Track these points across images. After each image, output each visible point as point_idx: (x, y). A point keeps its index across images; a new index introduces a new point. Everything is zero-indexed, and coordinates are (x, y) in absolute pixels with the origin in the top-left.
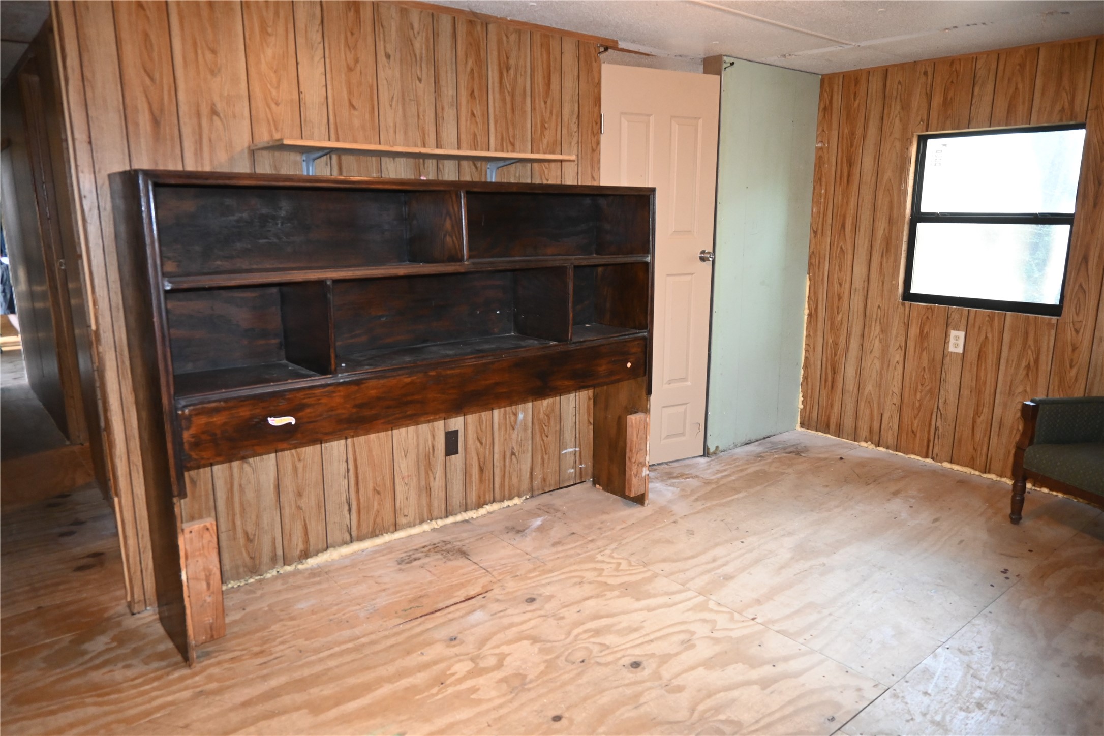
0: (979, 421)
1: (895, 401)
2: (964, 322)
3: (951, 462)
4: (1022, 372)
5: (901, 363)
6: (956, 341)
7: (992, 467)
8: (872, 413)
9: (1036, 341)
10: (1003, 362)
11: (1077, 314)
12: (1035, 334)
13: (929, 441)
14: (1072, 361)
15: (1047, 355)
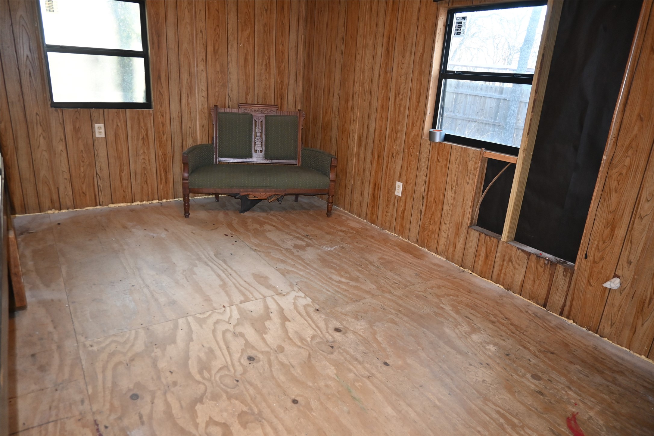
0: (123, 175)
1: (66, 177)
2: (102, 118)
3: (112, 203)
4: (141, 142)
5: (65, 151)
6: (100, 130)
7: (136, 198)
8: (50, 190)
9: (145, 123)
10: (129, 138)
11: (161, 107)
12: (143, 119)
13: (95, 196)
14: (163, 132)
15: (151, 130)
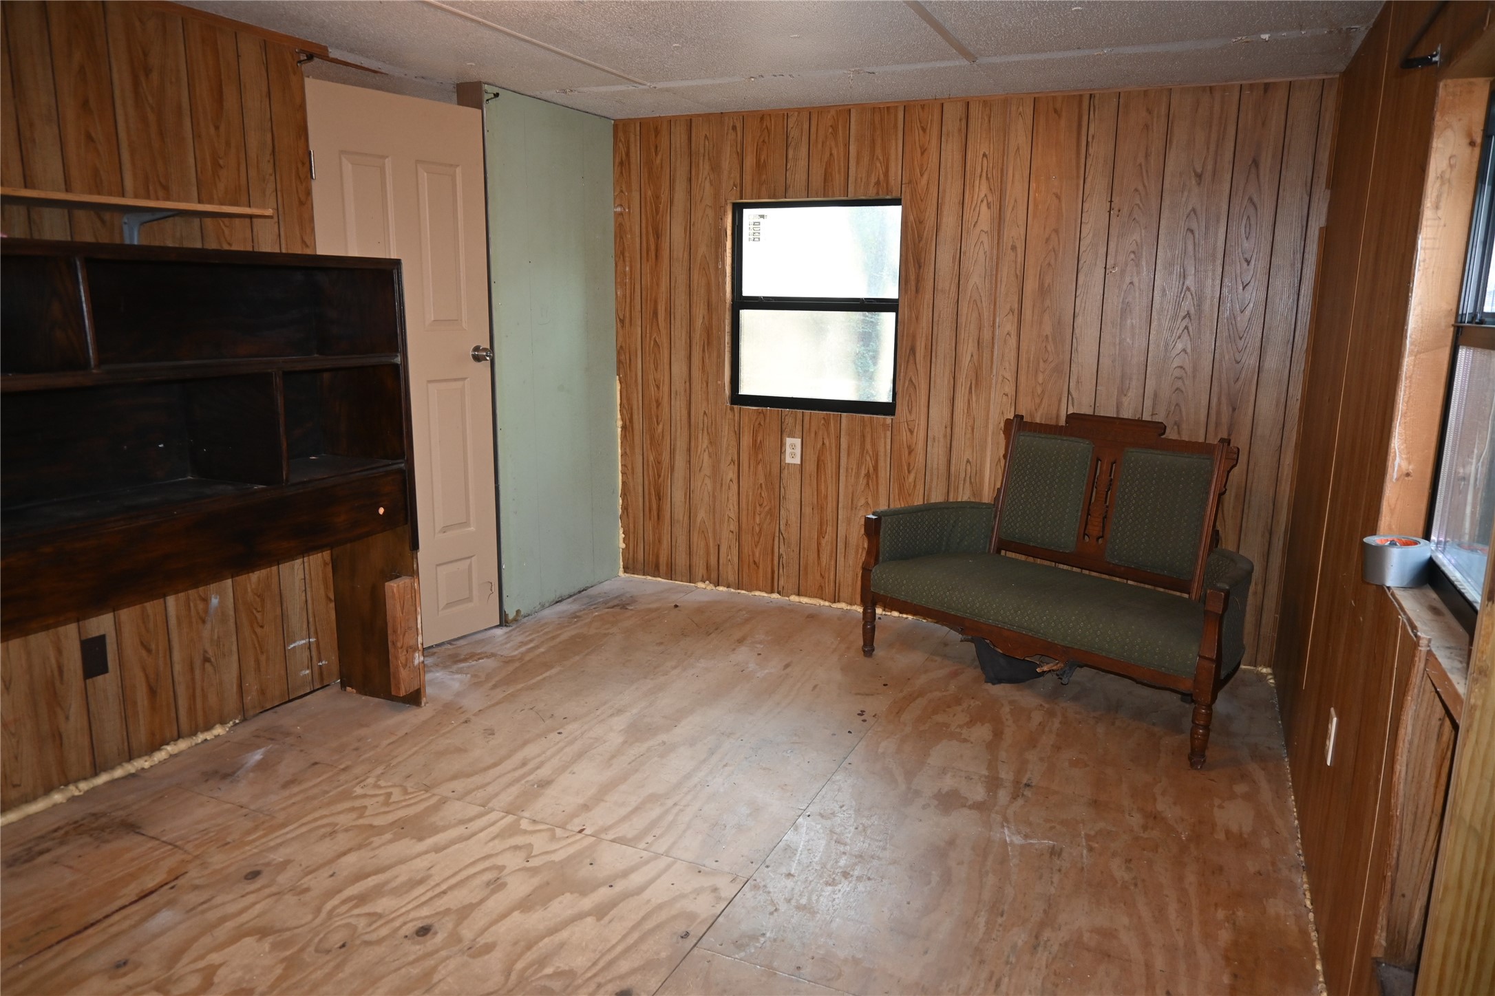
0: (823, 542)
1: (732, 528)
2: (799, 427)
3: (799, 594)
4: (862, 481)
5: (735, 481)
6: (793, 450)
7: (841, 594)
8: (707, 545)
9: (873, 445)
10: (842, 471)
11: (910, 412)
12: (872, 437)
13: (773, 572)
14: (909, 465)
15: (885, 461)
